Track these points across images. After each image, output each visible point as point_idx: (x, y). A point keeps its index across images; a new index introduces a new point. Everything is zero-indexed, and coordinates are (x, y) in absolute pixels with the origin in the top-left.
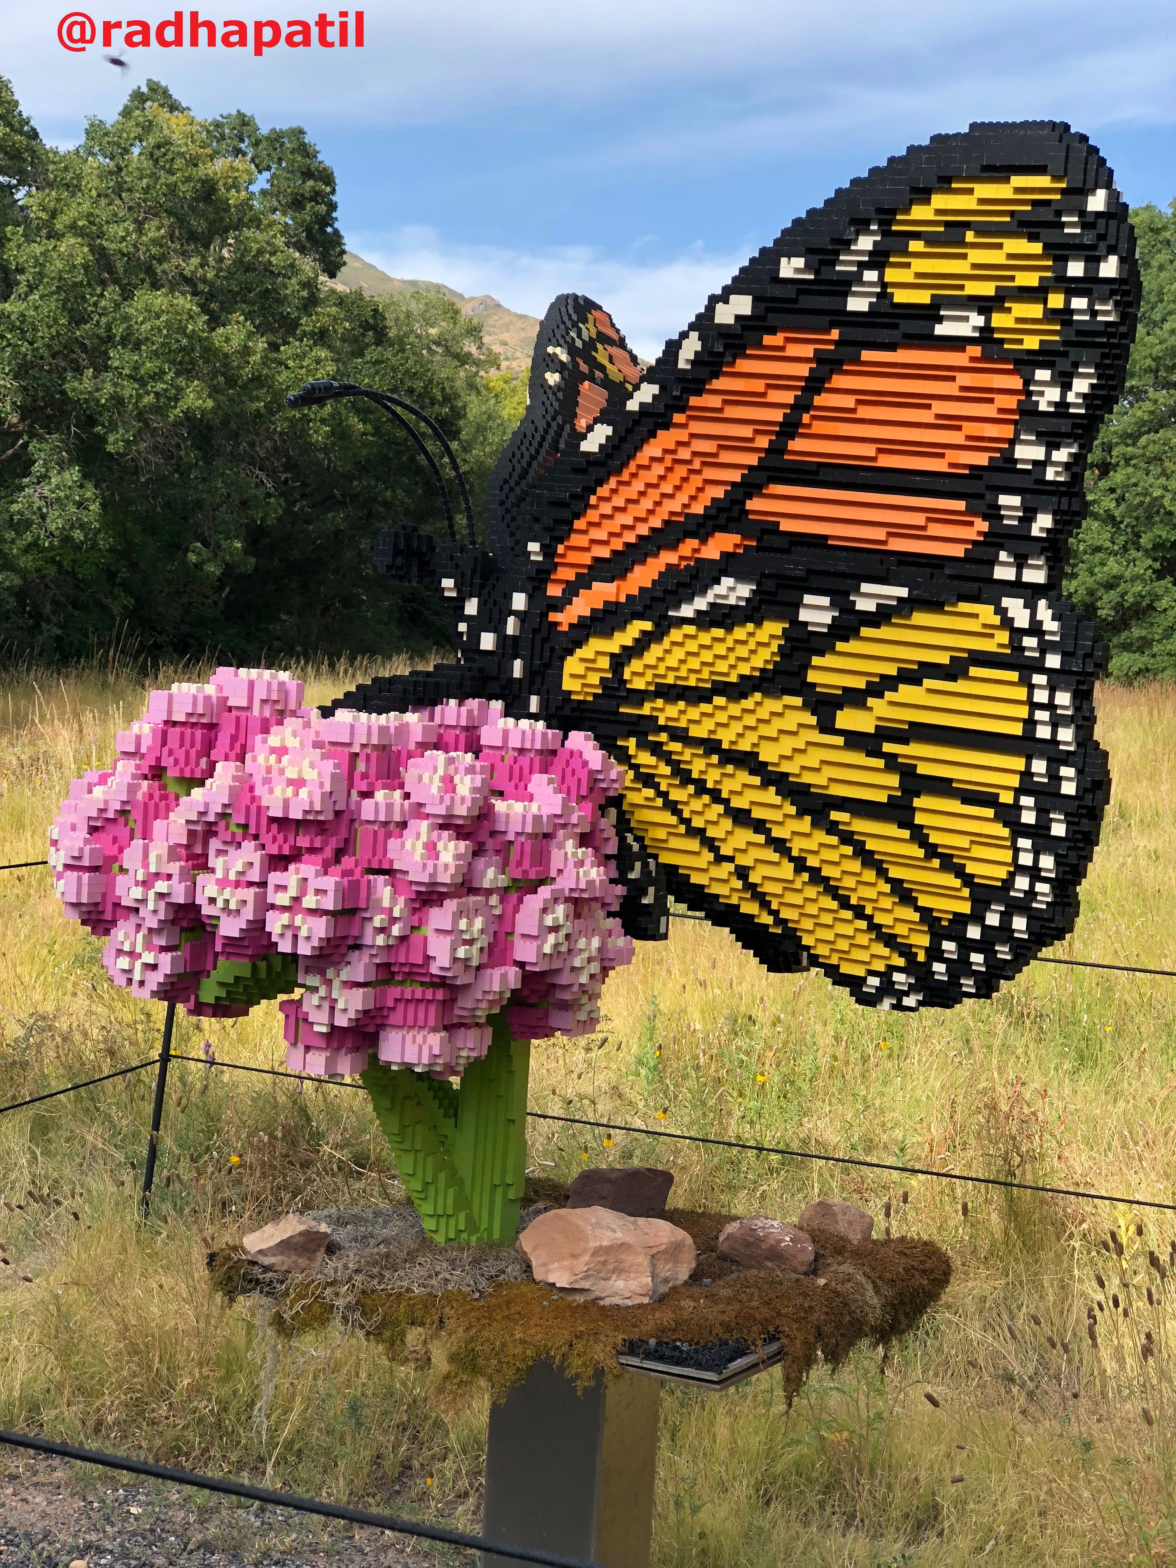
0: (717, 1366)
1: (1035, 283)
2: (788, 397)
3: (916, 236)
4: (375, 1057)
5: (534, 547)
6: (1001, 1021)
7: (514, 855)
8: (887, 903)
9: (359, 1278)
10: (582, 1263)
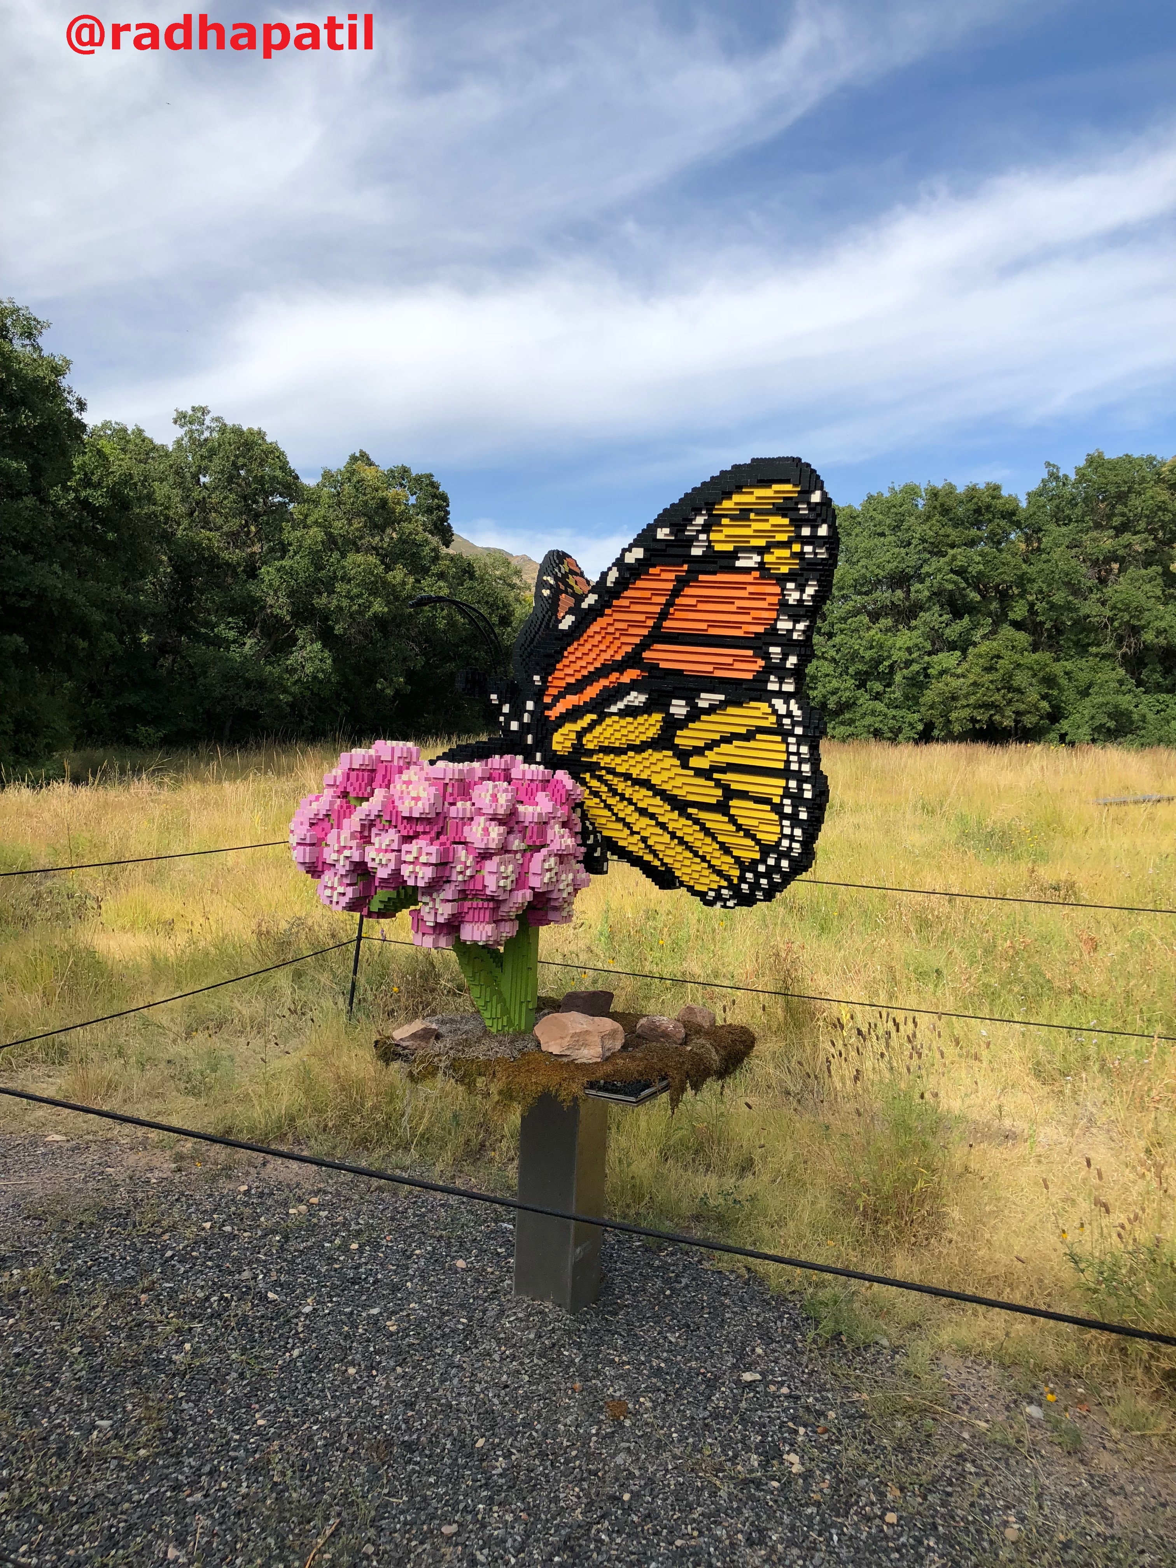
0: (635, 1094)
1: (786, 539)
2: (663, 600)
3: (725, 516)
4: (458, 937)
5: (536, 678)
6: (782, 910)
7: (528, 834)
8: (717, 854)
9: (452, 1052)
10: (566, 1042)
